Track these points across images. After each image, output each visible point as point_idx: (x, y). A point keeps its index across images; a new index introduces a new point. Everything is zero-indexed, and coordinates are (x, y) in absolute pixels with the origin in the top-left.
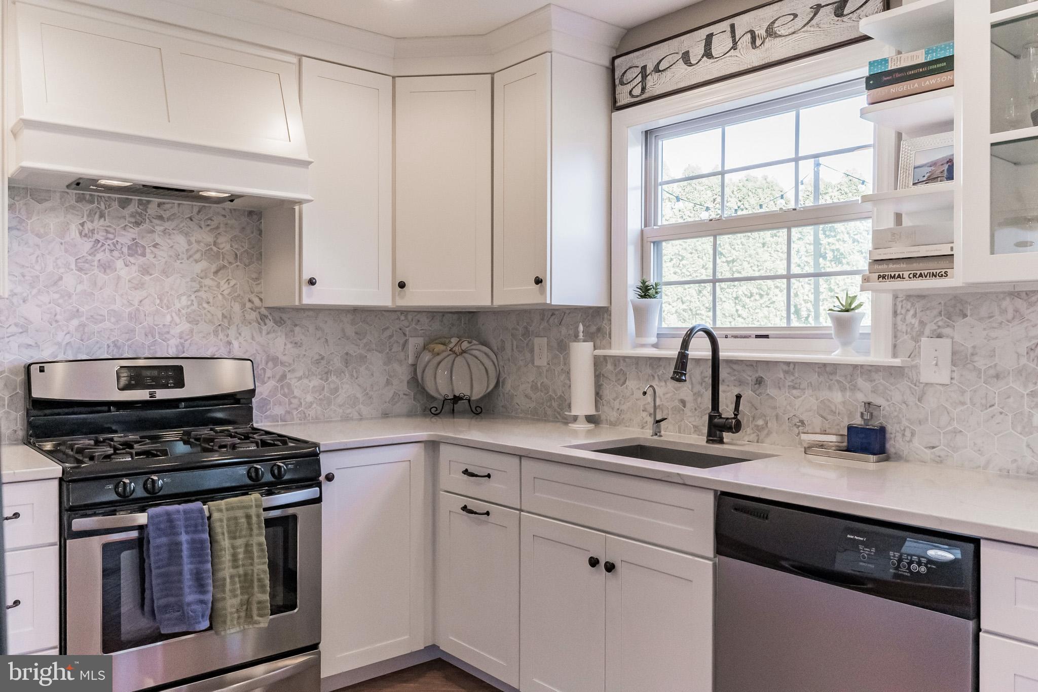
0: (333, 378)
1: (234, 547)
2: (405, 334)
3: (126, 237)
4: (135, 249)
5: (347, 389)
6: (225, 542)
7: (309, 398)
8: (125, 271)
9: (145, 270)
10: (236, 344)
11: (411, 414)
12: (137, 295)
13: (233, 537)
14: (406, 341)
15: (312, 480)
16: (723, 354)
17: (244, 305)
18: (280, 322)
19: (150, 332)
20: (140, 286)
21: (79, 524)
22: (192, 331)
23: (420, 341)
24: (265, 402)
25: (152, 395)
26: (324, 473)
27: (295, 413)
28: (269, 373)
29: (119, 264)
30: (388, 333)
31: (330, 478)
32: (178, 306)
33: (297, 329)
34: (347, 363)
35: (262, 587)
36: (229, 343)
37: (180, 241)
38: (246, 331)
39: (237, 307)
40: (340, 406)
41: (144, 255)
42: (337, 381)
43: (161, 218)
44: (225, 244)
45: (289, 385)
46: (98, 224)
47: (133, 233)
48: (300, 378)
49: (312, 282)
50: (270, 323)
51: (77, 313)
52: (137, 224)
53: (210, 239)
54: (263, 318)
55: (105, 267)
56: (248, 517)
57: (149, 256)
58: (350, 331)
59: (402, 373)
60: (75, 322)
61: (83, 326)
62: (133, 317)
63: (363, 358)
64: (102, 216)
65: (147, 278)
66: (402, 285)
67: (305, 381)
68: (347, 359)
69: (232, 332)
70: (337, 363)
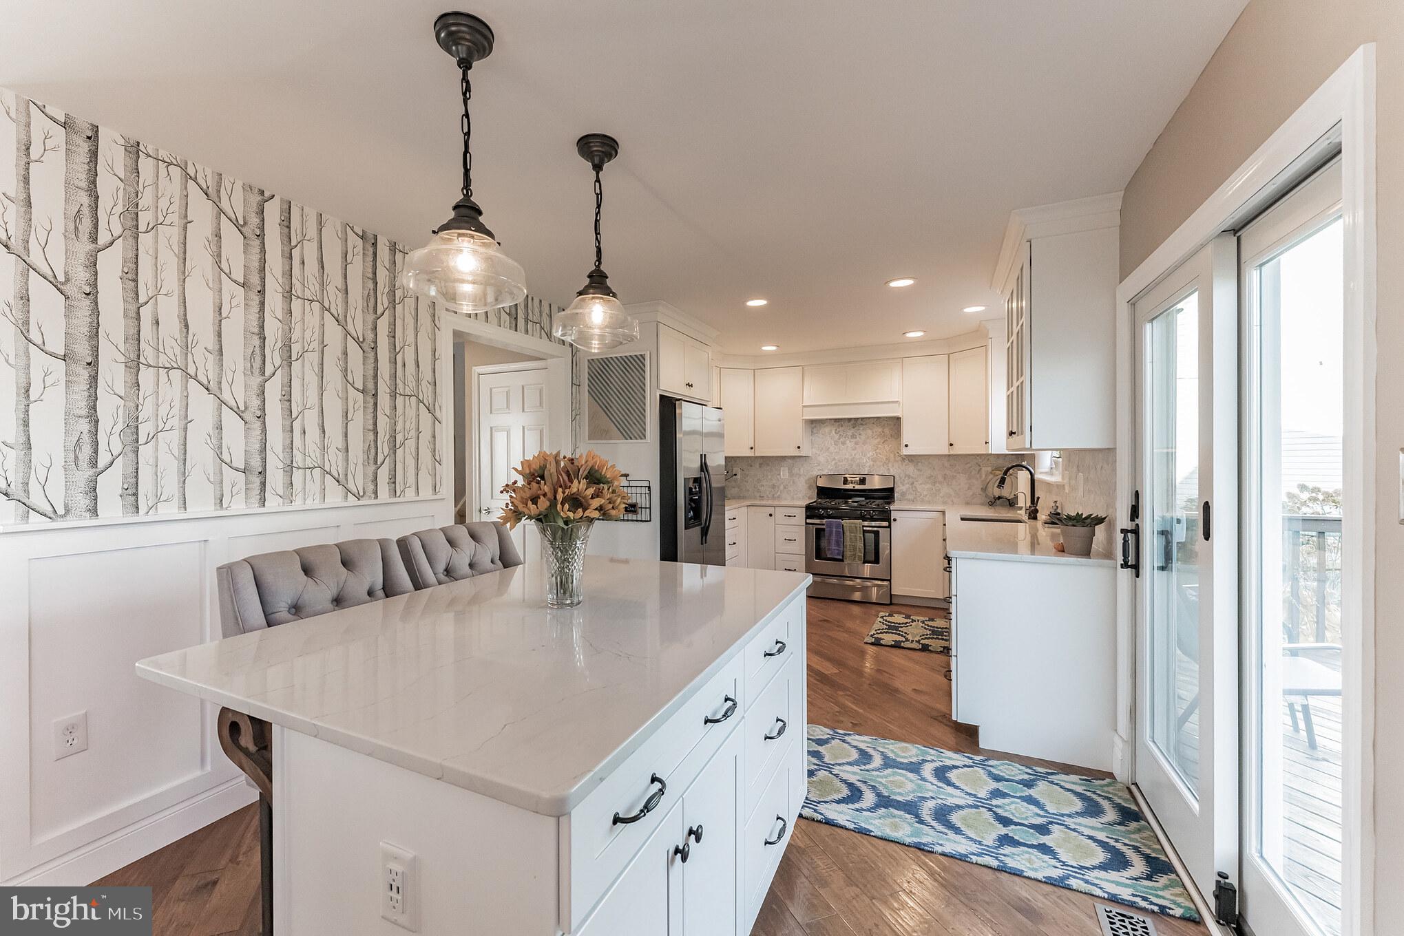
0: (937, 485)
1: (850, 536)
2: (980, 466)
3: (850, 433)
4: (853, 436)
5: (945, 490)
6: (847, 534)
7: (925, 493)
8: (850, 444)
9: (856, 443)
10: (892, 470)
11: (982, 504)
12: (854, 452)
13: (851, 532)
14: (980, 470)
15: (888, 520)
16: (1037, 476)
17: (895, 455)
18: (911, 461)
19: (858, 465)
20: (855, 449)
21: (809, 521)
22: (873, 465)
23: (989, 469)
24: (903, 494)
25: (854, 487)
26: (892, 519)
27: (918, 498)
28: (906, 482)
29: (848, 442)
30: (969, 465)
31: (895, 520)
32: (869, 455)
33: (920, 464)
34: (945, 479)
35: (860, 551)
36: (889, 469)
37: (869, 432)
38: (896, 465)
39: (892, 455)
40: (941, 497)
41: (856, 438)
42: (940, 486)
43: (862, 424)
44: (887, 431)
45: (915, 487)
46: (841, 429)
47: (853, 430)
48: (921, 484)
49: (906, 446)
50: (907, 461)
51: (834, 459)
52: (854, 428)
53: (880, 430)
54: (903, 459)
55: (843, 443)
56: (856, 527)
57: (858, 438)
58: (947, 464)
59: (977, 485)
60: (833, 462)
61: (836, 463)
62: (853, 460)
63: (954, 477)
64: (842, 426)
65: (857, 446)
66: (951, 445)
67: (923, 486)
68: (945, 477)
69: (890, 465)
70: (940, 478)
